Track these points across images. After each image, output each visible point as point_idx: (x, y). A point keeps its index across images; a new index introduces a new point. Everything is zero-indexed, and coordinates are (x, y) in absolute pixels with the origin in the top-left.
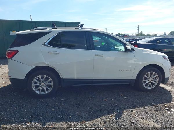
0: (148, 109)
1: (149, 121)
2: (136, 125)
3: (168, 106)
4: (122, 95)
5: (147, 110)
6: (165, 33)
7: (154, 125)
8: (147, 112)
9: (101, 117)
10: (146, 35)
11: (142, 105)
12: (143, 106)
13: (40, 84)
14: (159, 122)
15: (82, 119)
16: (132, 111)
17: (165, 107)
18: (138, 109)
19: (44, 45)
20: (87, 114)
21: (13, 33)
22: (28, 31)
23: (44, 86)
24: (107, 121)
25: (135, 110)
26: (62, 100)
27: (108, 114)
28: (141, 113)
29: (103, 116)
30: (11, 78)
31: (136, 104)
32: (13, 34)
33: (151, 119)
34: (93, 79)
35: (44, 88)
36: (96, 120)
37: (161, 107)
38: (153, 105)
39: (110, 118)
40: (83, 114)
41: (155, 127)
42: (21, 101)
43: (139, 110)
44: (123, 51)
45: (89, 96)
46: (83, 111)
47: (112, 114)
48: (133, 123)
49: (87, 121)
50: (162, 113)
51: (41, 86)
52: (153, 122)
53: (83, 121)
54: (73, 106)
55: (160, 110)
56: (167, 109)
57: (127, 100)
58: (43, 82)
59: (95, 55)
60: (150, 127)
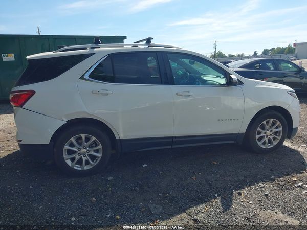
0: (267, 188)
1: (276, 213)
2: (254, 222)
3: (299, 180)
4: (216, 163)
5: (265, 190)
6: (255, 52)
7: (287, 220)
8: (267, 195)
9: (186, 209)
10: (227, 55)
11: (255, 181)
12: (257, 182)
13: (79, 149)
14: (294, 213)
15: (152, 218)
16: (240, 194)
17: (295, 181)
18: (249, 188)
19: (82, 78)
20: (159, 206)
21: (9, 57)
22: (51, 54)
23: (85, 156)
24: (200, 217)
25: (244, 192)
26: (109, 179)
27: (199, 204)
28: (258, 198)
29: (190, 207)
30: (22, 143)
31: (243, 178)
32: (9, 60)
33: (277, 208)
34: (173, 138)
35: (83, 158)
36: (179, 216)
37: (289, 182)
38: (273, 180)
39: (204, 212)
40: (152, 206)
41: (289, 224)
42: (31, 187)
43: (252, 192)
44: (221, 85)
45: (158, 169)
46: (152, 199)
47: (205, 202)
48: (248, 219)
49: (163, 220)
50: (293, 193)
51: (79, 155)
52: (282, 215)
53: (154, 222)
54: (132, 190)
55: (287, 189)
56: (299, 186)
57: (226, 173)
58: (84, 148)
59: (177, 94)
60: (281, 224)
